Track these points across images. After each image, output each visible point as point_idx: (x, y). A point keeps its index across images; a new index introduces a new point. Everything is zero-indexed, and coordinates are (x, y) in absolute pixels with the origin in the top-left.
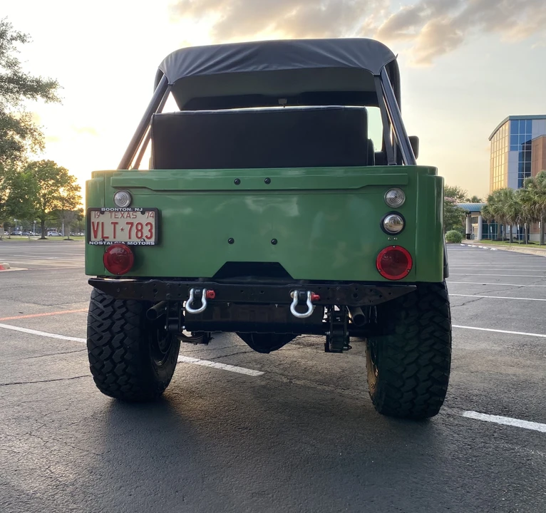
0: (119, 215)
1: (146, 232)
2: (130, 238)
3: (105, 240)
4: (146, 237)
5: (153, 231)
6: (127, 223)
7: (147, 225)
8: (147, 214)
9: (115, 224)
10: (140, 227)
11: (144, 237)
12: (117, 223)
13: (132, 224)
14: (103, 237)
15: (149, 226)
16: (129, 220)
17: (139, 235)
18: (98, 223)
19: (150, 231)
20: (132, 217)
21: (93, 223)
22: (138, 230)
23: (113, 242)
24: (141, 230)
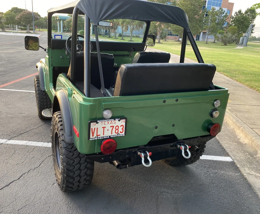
0: (106, 123)
1: (120, 129)
2: (112, 134)
3: (98, 137)
4: (121, 132)
5: (124, 129)
6: (111, 127)
7: (121, 126)
8: (121, 121)
9: (104, 128)
10: (117, 128)
11: (119, 132)
12: (105, 127)
13: (113, 127)
14: (97, 135)
15: (122, 127)
16: (112, 125)
17: (117, 132)
18: (95, 128)
19: (122, 129)
20: (113, 123)
21: (92, 129)
22: (116, 129)
23: (103, 137)
24: (118, 129)
